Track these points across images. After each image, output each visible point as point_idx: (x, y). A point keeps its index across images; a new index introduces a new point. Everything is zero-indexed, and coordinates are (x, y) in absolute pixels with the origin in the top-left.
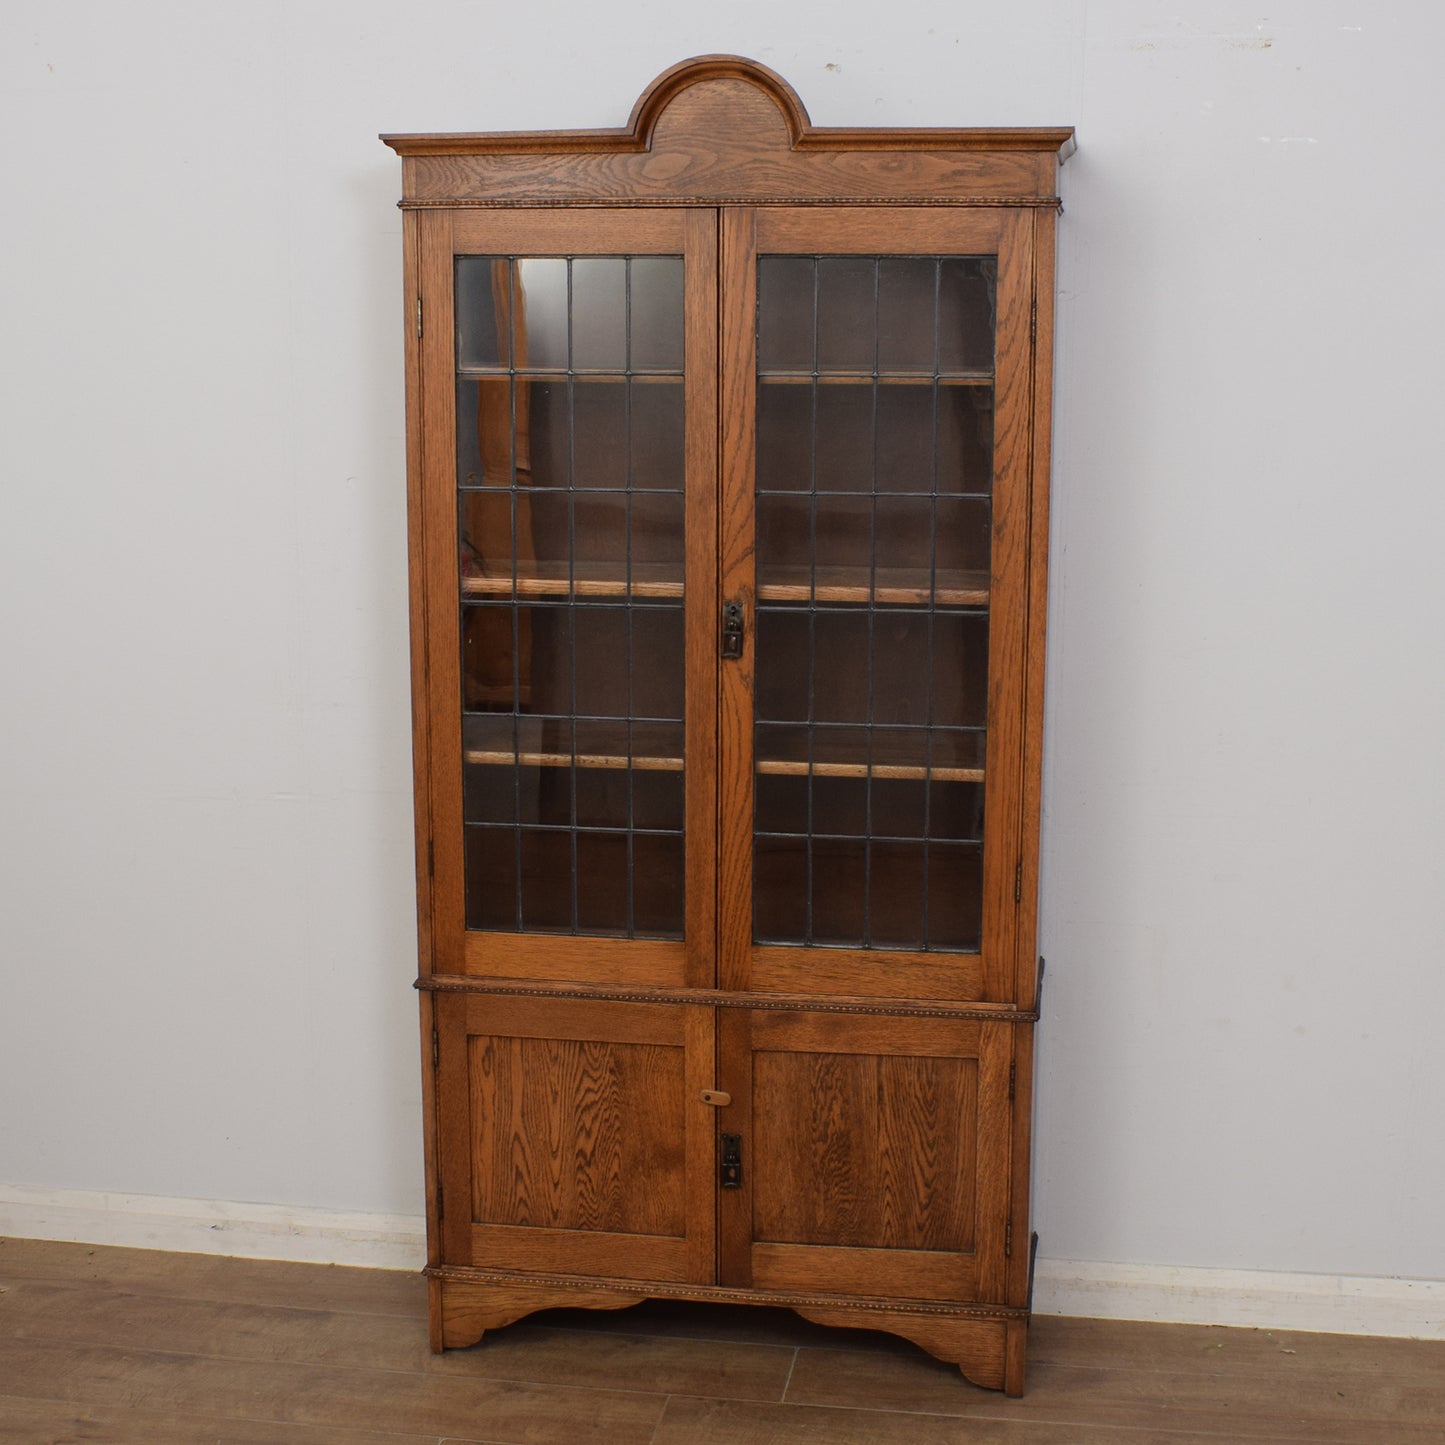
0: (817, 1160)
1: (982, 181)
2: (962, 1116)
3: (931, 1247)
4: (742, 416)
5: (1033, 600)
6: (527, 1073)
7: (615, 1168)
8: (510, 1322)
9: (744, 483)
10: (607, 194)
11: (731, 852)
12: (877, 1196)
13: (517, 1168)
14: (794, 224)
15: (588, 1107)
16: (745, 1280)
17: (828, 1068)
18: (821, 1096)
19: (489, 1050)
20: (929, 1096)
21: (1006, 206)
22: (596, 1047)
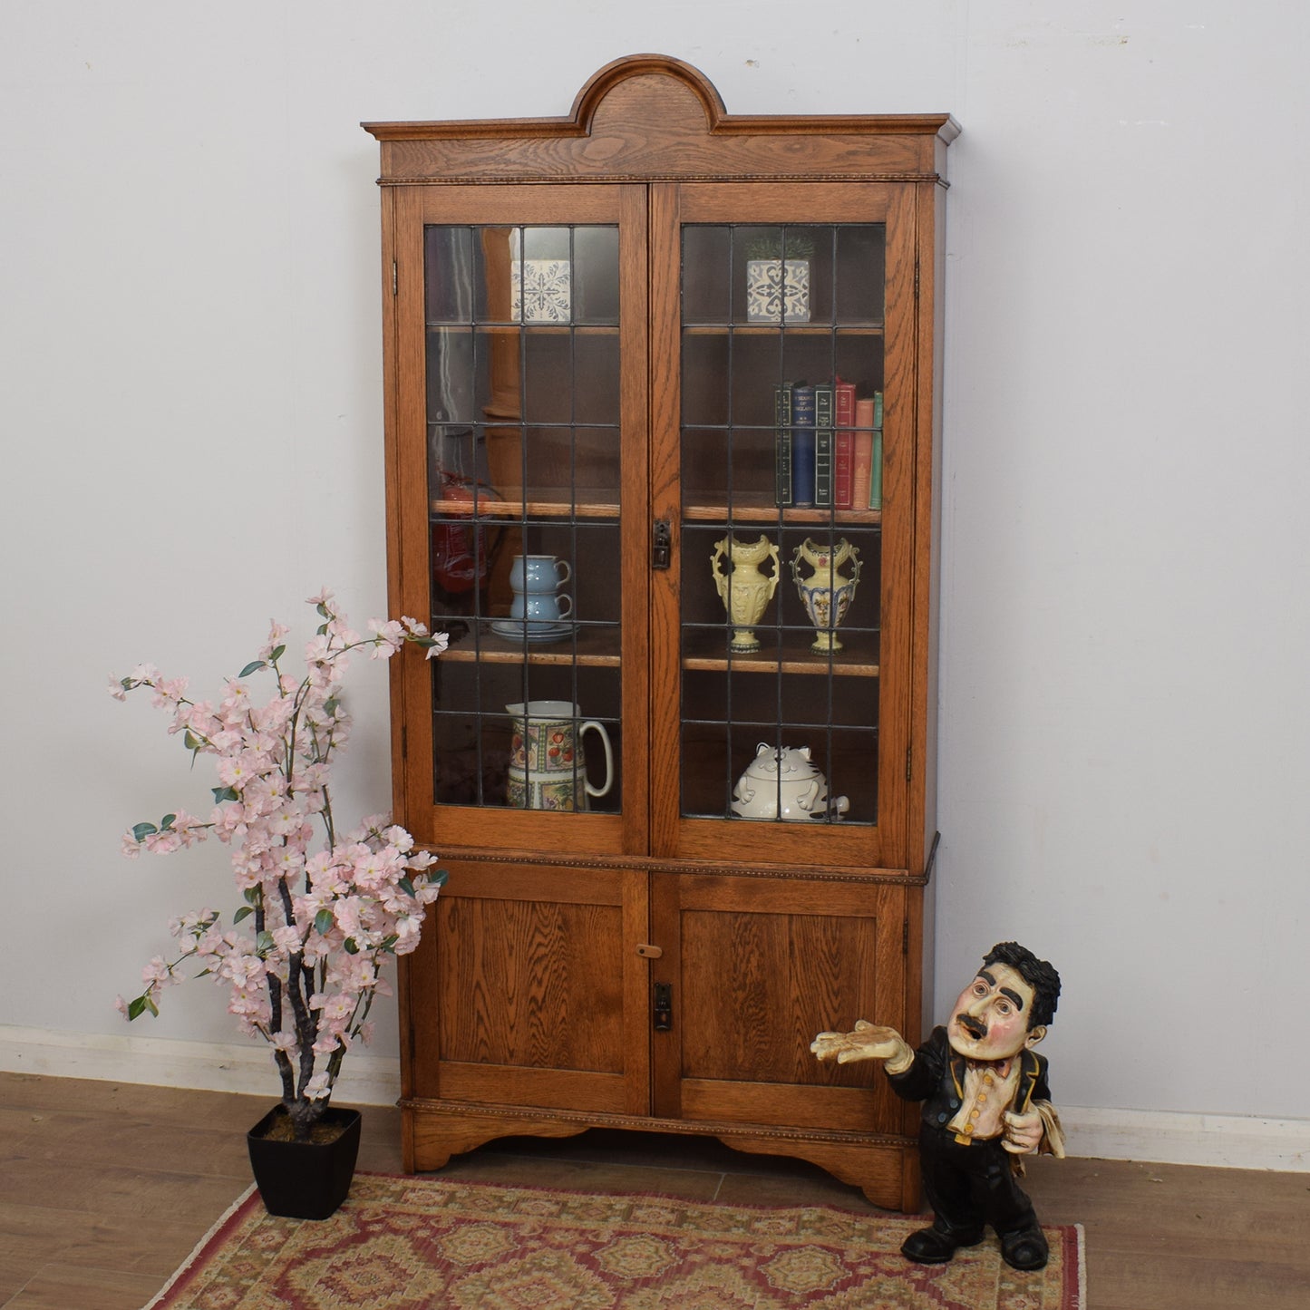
0: (737, 1006)
1: (872, 160)
2: (863, 968)
3: (837, 1082)
4: (669, 362)
5: (918, 519)
6: (487, 930)
7: (563, 1013)
8: (473, 1148)
9: (671, 418)
10: (554, 172)
11: (661, 737)
12: (789, 1039)
13: (478, 1012)
14: (712, 198)
15: (540, 959)
16: (675, 1113)
17: (746, 925)
18: (740, 950)
19: (454, 909)
20: (834, 951)
21: (892, 181)
22: (546, 907)
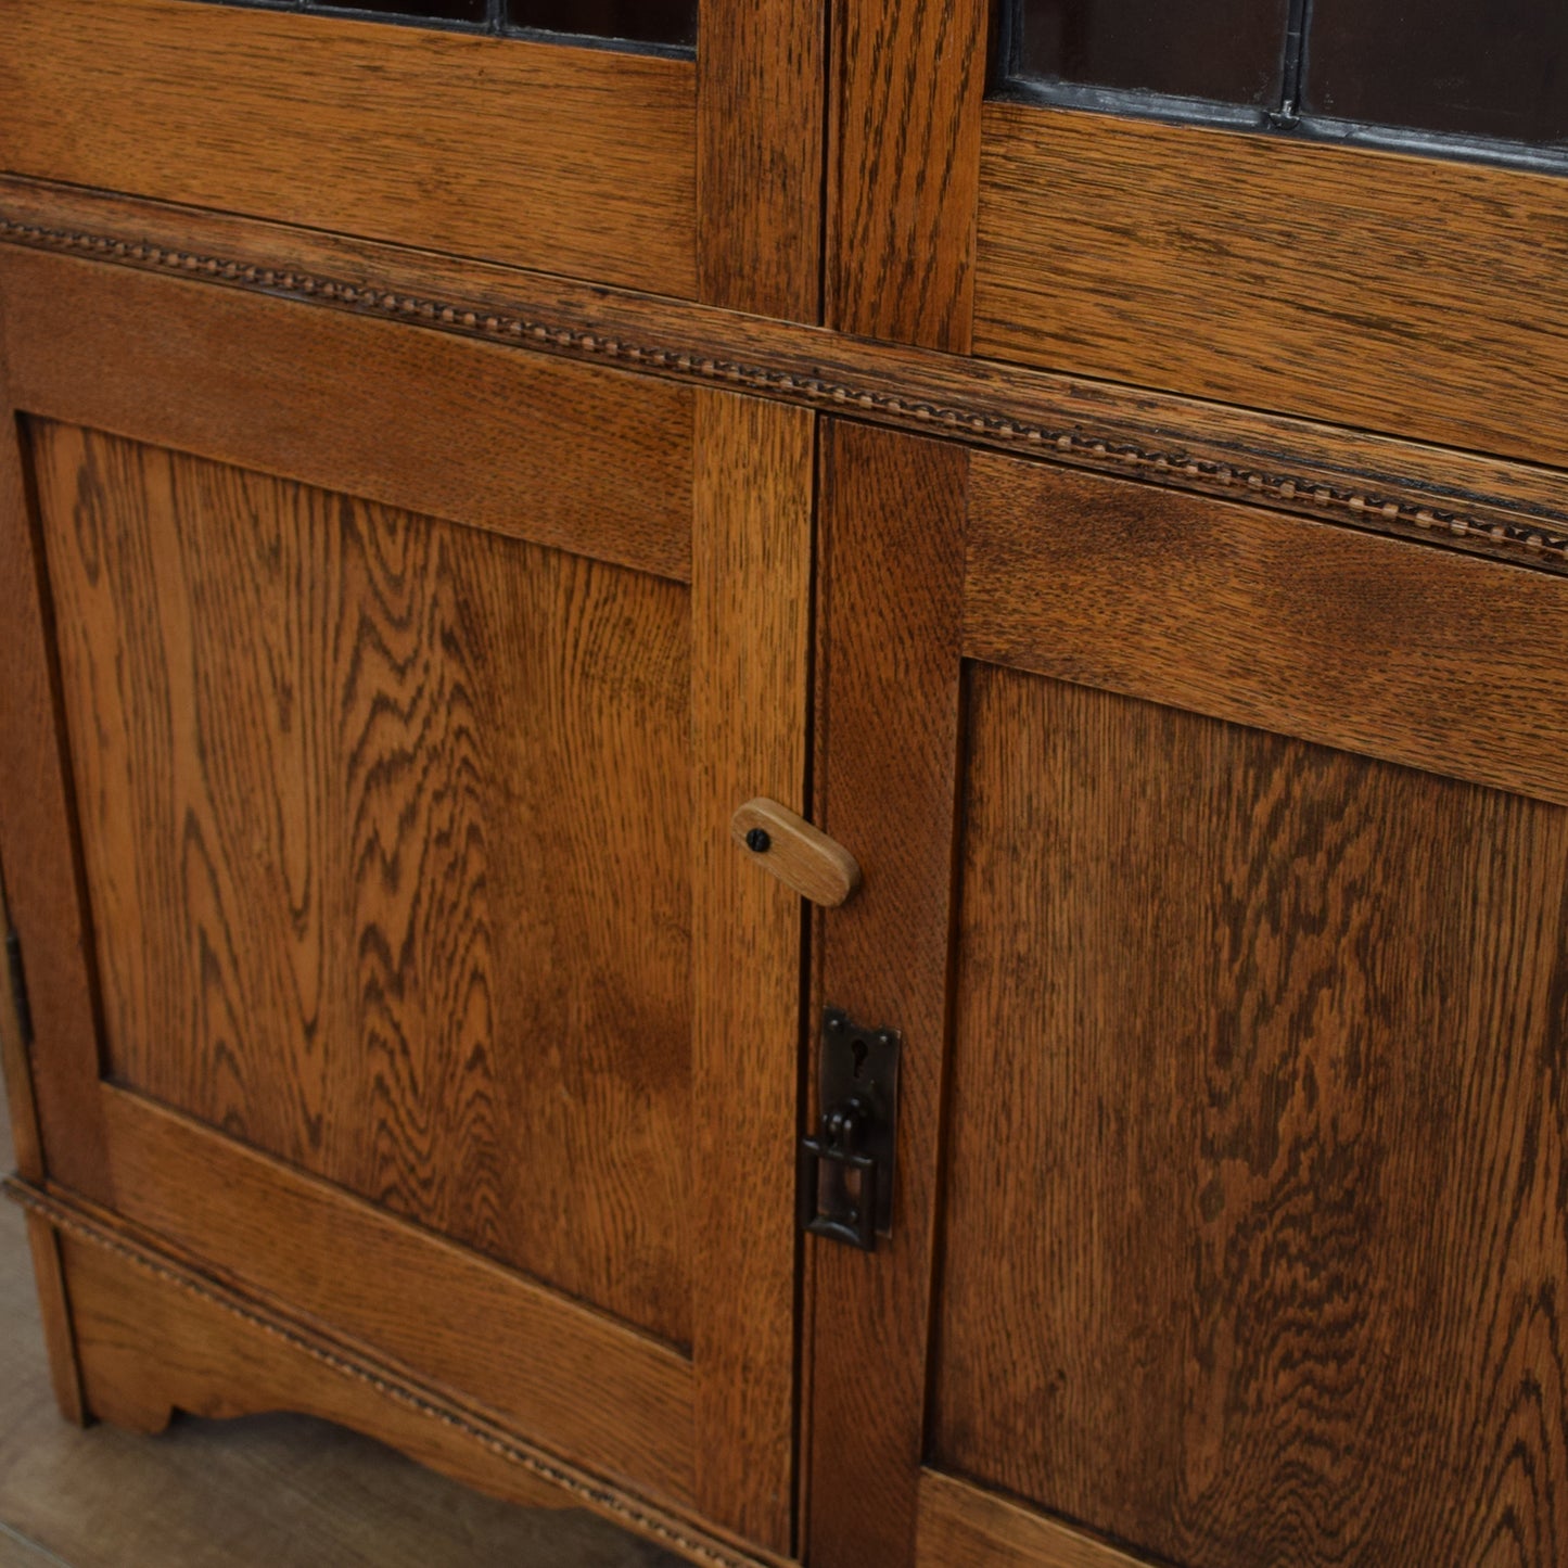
0: (1217, 1232)
6: (198, 596)
7: (477, 1028)
12: (1464, 1472)
13: (202, 936)
15: (386, 771)
17: (1316, 817)
18: (1265, 949)
19: (86, 482)
22: (392, 530)
